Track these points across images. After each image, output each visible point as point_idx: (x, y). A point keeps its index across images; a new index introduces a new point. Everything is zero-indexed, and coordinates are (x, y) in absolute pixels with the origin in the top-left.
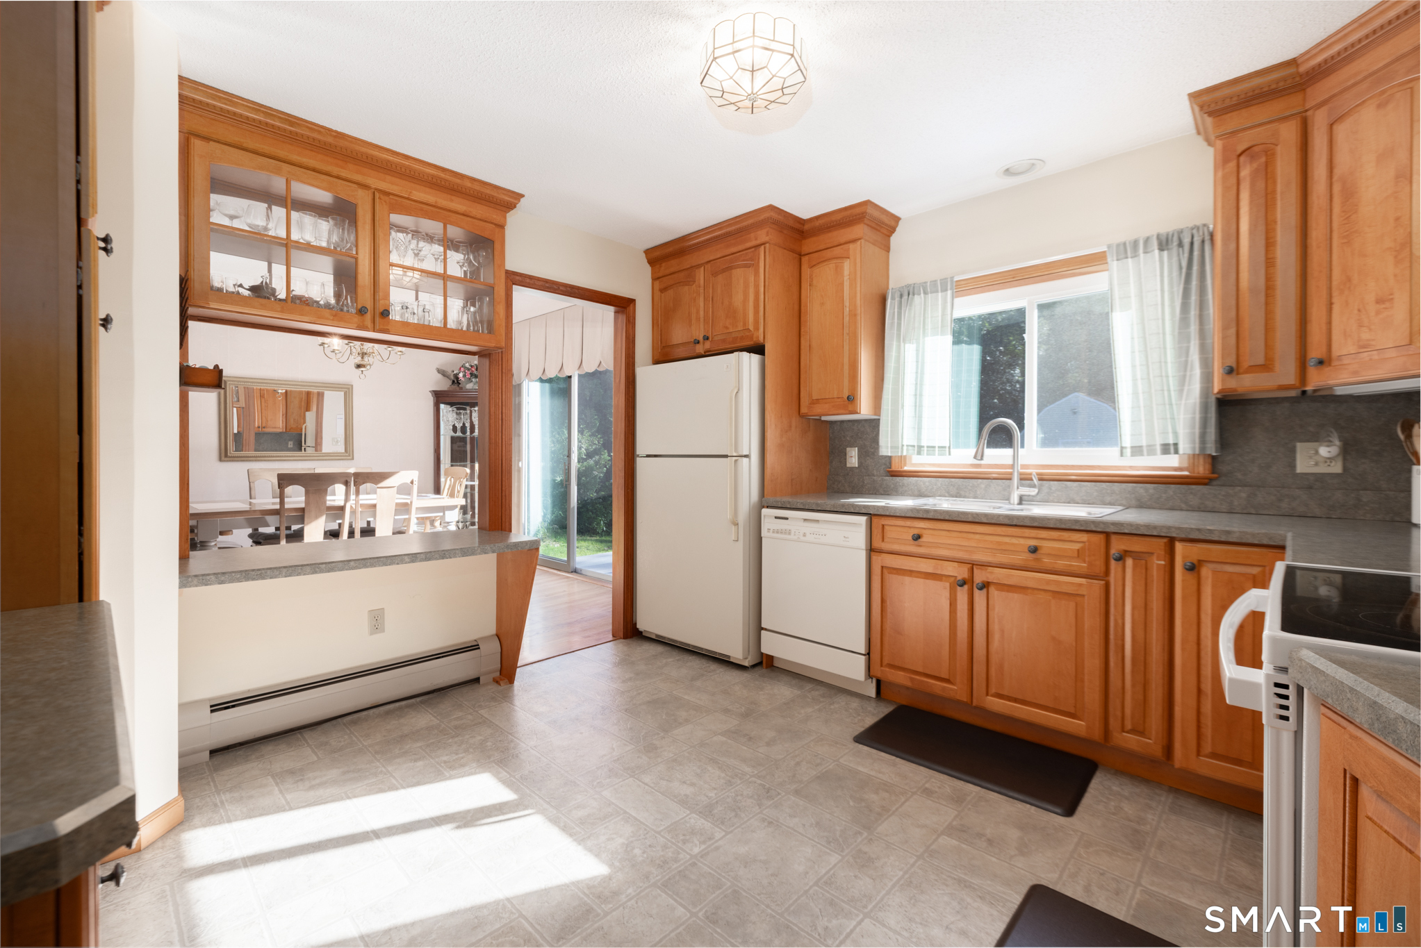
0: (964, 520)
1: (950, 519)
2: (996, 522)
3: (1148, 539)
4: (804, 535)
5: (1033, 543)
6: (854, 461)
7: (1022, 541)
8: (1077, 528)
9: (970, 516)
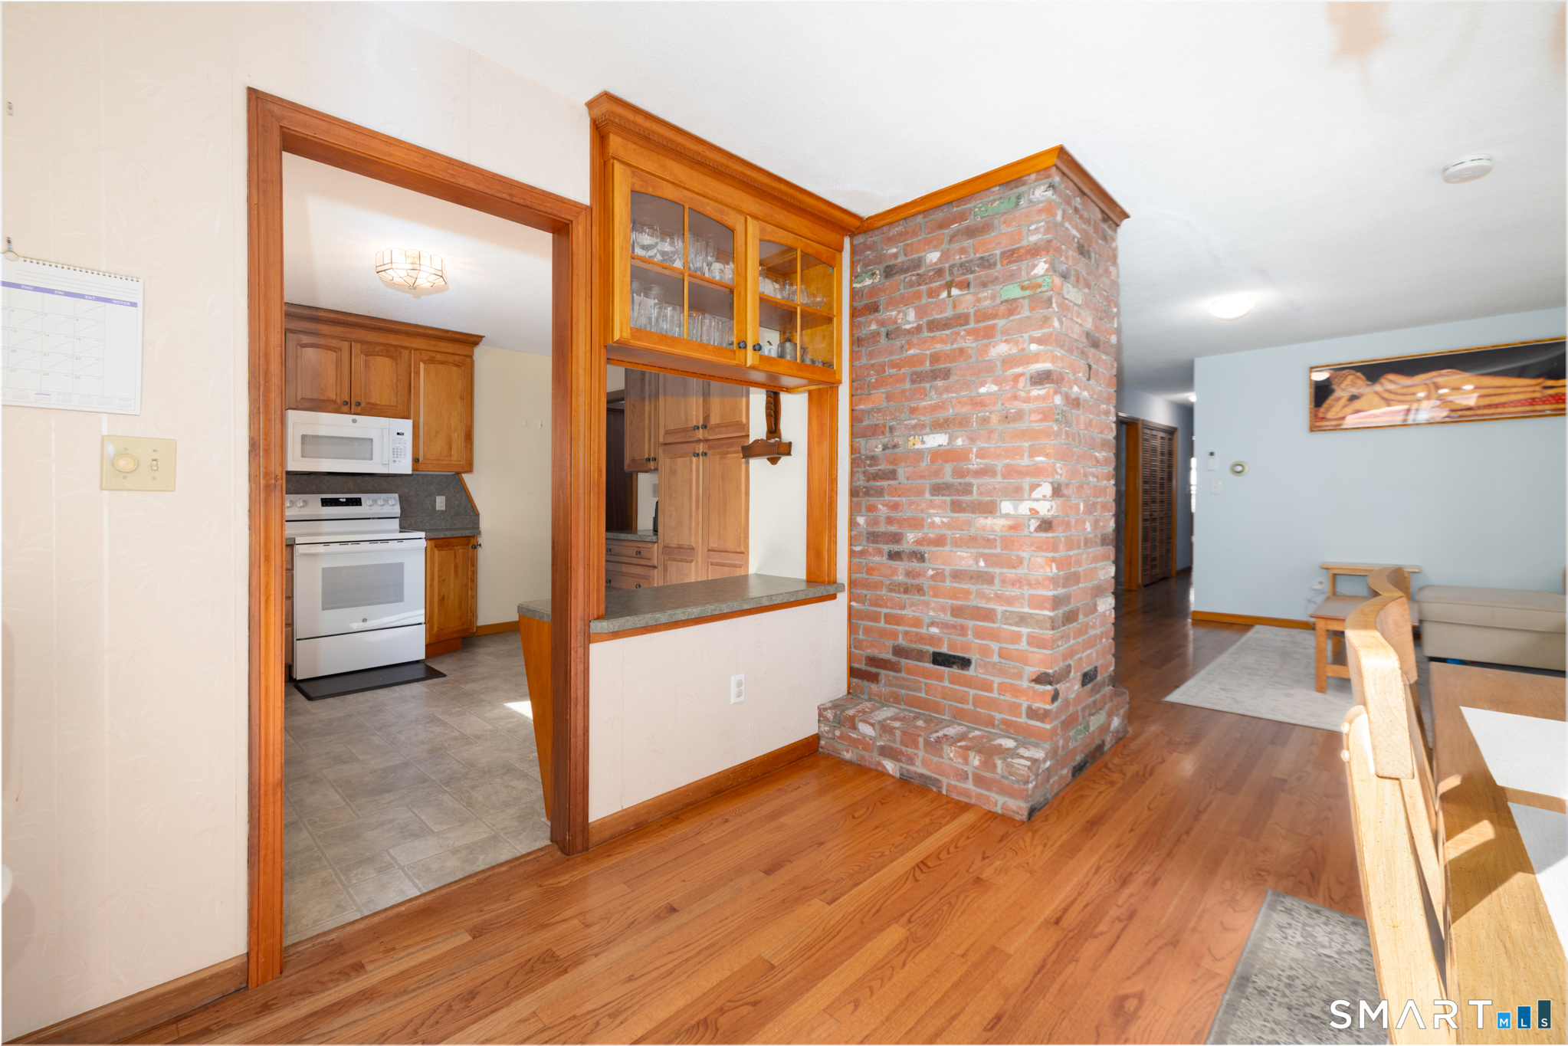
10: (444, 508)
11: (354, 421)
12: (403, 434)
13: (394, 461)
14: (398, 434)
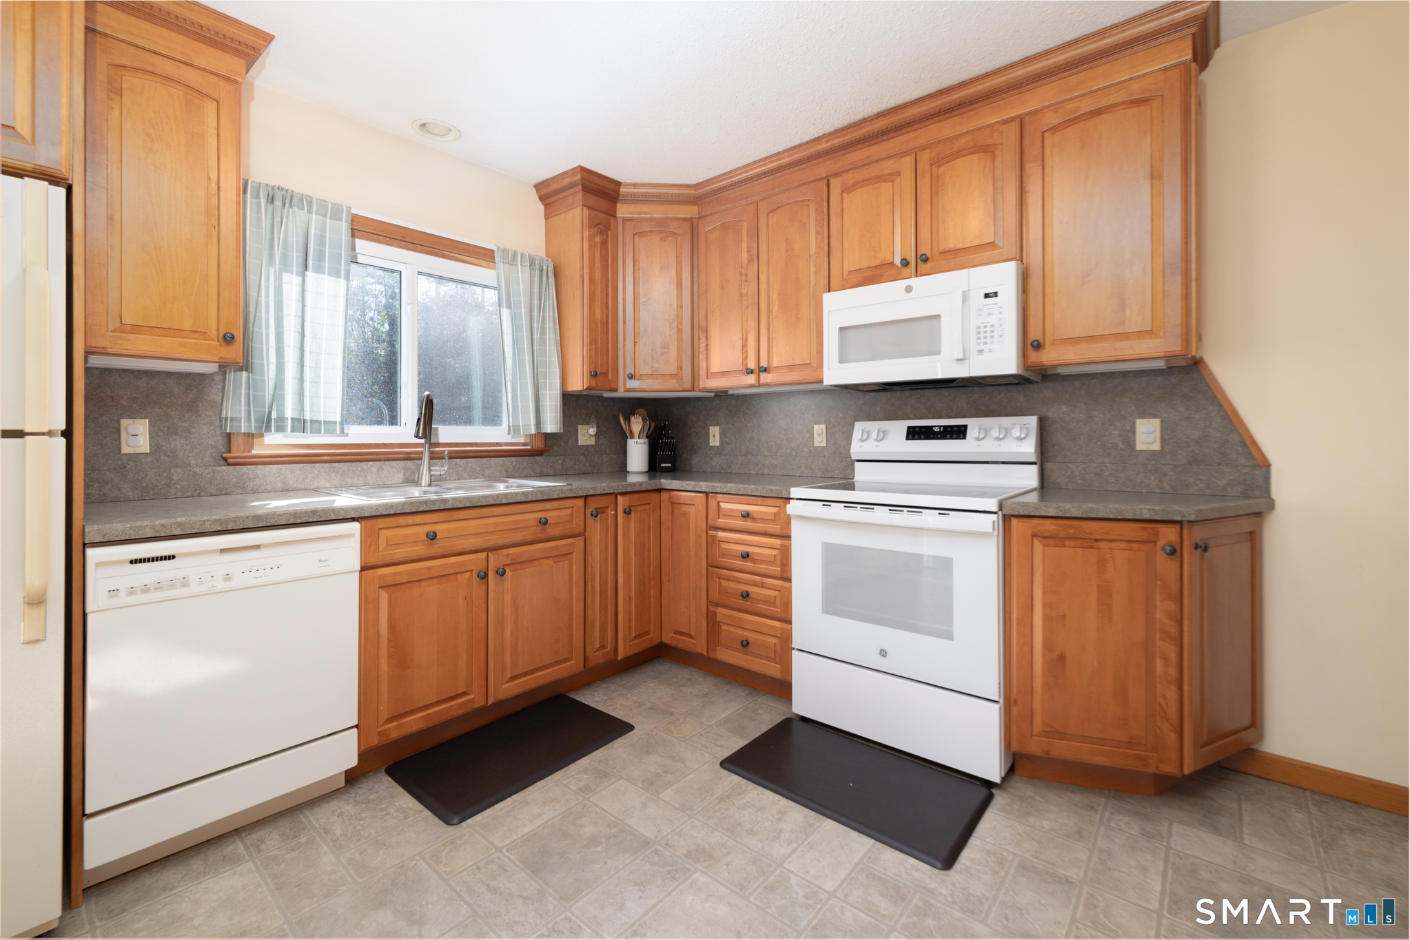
0: (486, 504)
1: (471, 505)
2: (514, 501)
3: (606, 497)
4: (228, 577)
5: (540, 515)
6: (142, 443)
7: (531, 516)
8: (572, 495)
9: (490, 499)
10: (1156, 446)
11: (909, 289)
12: (996, 294)
13: (980, 351)
14: (987, 296)
